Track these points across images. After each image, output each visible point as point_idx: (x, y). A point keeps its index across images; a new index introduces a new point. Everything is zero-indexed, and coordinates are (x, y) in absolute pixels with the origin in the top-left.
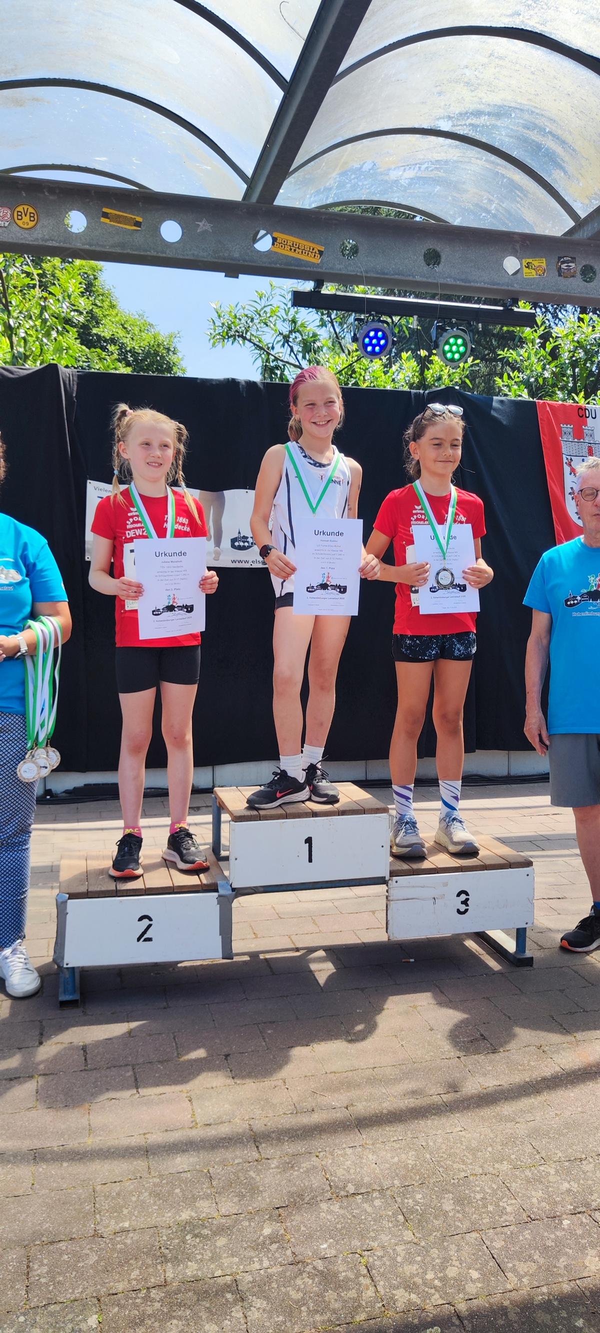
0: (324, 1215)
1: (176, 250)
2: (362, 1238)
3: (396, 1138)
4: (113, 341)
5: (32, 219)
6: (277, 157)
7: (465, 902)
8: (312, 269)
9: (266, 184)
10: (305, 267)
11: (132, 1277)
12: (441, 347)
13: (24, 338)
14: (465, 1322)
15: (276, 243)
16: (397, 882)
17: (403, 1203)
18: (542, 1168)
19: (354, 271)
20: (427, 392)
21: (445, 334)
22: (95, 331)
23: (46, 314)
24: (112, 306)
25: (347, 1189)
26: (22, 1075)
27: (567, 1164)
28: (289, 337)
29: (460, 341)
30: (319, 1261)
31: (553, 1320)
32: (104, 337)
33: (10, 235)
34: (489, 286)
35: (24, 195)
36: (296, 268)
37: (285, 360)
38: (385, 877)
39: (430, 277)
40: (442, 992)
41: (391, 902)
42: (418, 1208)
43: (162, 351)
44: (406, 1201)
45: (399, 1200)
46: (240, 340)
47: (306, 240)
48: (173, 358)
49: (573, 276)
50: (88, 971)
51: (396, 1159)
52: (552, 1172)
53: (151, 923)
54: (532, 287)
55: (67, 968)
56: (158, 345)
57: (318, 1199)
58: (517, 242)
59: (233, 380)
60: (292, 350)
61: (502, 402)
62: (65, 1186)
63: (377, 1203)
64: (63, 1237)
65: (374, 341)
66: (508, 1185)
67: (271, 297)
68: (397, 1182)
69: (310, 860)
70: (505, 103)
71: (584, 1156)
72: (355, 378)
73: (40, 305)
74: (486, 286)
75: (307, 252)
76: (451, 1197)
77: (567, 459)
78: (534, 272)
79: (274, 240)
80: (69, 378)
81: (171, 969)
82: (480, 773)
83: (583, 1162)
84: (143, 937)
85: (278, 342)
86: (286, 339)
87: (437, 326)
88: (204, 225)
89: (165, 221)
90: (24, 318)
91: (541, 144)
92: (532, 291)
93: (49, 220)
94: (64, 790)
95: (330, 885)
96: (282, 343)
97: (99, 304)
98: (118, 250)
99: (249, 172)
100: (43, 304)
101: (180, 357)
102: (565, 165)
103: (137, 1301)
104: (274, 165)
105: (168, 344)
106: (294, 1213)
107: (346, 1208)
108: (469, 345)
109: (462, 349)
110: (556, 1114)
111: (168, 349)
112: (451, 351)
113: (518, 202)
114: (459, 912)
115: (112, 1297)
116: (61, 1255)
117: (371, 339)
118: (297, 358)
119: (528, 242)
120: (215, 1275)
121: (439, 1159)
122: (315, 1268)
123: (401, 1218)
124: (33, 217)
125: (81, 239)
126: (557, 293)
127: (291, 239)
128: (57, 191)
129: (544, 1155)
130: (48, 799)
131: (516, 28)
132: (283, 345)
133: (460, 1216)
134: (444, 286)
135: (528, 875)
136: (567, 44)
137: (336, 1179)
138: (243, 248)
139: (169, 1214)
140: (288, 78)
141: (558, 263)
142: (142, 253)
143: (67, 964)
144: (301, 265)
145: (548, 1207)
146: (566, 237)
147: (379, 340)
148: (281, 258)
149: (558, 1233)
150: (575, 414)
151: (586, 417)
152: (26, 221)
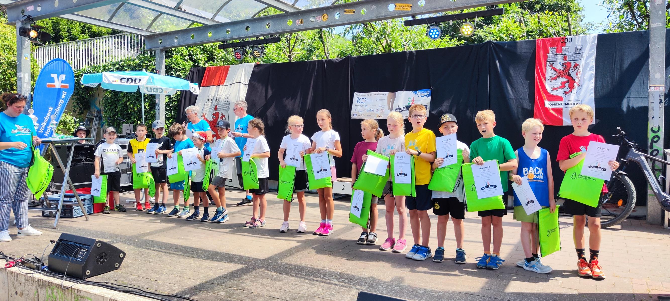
1: (365, 17)
8: (408, 13)
15: (396, 7)
19: (423, 10)
33: (322, 24)
35: (325, 11)
47: (406, 3)
75: (406, 8)
77: (550, 63)
88: (373, 7)
89: (362, 9)
93: (330, 17)
98: (349, 22)
117: (433, 33)
124: (327, 17)
125: (339, 21)
127: (401, 4)
128: (333, 8)
138: (384, 11)
142: (355, 21)
144: (405, 13)
147: (436, 33)
148: (398, 12)
150: (559, 42)
151: (565, 42)
152: (325, 19)
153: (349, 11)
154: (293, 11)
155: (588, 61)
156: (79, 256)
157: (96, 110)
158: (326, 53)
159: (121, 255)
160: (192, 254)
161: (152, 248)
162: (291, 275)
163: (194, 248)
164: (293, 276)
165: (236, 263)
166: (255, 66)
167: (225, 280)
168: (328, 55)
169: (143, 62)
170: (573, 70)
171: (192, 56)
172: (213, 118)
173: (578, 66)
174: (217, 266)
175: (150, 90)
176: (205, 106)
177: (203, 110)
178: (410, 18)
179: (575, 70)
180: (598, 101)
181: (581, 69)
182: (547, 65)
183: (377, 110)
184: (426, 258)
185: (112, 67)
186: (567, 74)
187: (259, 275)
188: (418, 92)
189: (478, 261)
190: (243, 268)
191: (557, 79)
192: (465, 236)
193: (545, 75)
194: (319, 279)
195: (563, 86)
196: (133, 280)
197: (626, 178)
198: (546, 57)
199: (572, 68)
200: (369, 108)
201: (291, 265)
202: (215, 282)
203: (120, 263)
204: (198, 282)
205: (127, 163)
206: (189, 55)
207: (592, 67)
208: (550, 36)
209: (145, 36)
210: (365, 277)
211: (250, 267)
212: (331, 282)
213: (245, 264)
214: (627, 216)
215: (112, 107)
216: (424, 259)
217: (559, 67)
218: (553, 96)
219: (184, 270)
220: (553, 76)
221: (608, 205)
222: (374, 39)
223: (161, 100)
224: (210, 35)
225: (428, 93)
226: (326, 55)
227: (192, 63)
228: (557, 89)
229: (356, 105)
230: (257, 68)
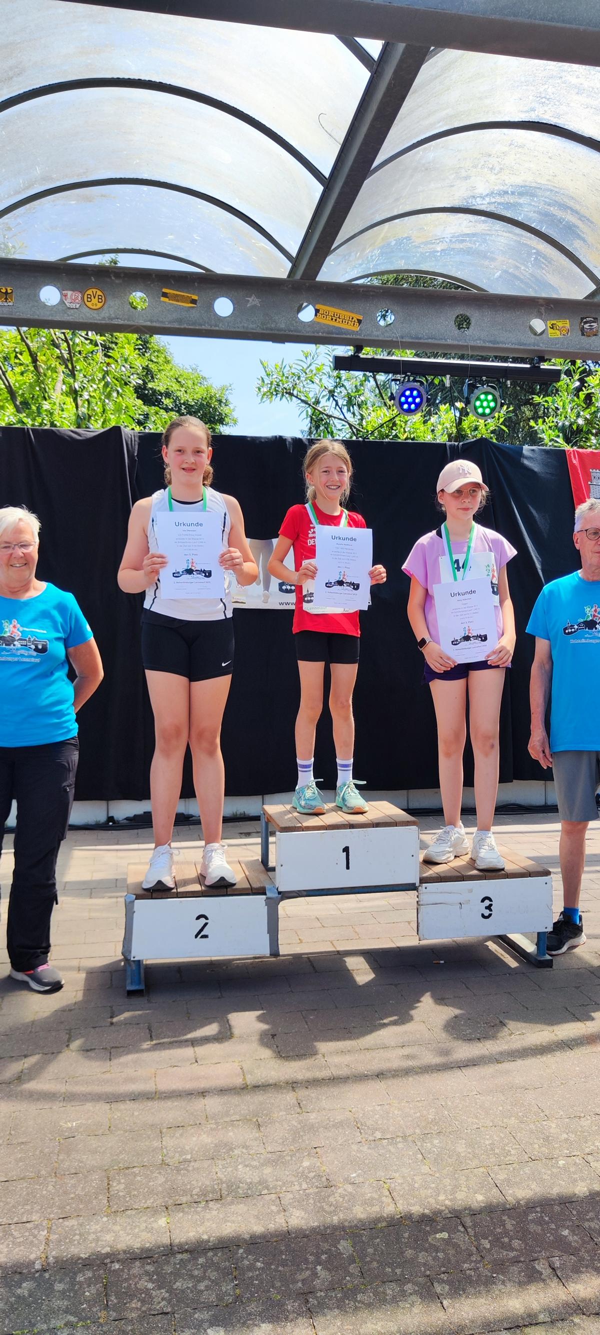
0: (355, 1153)
1: (228, 323)
2: (386, 1170)
3: (419, 1099)
4: (168, 395)
5: (100, 300)
6: (319, 241)
7: (489, 908)
8: (351, 337)
9: (309, 264)
10: (346, 334)
11: (194, 1193)
12: (472, 403)
13: (88, 400)
14: (469, 1230)
15: (318, 314)
16: (426, 888)
17: (422, 1146)
18: (545, 1123)
19: (390, 337)
20: (461, 443)
21: (476, 391)
22: (150, 385)
23: (108, 377)
24: (168, 362)
25: (375, 1135)
26: (97, 1047)
27: (568, 1120)
28: (334, 392)
29: (490, 397)
30: (349, 1185)
31: (543, 1230)
32: (159, 391)
33: (81, 316)
34: (516, 347)
35: (93, 280)
36: (337, 336)
37: (331, 413)
38: (415, 884)
39: (461, 340)
40: (467, 988)
41: (422, 907)
42: (435, 1150)
43: (214, 404)
44: (425, 1144)
45: (419, 1144)
46: (287, 395)
47: (346, 311)
48: (224, 410)
49: (596, 335)
50: (150, 968)
51: (418, 1114)
52: (554, 1126)
53: (207, 921)
54: (557, 346)
55: (134, 961)
56: (211, 398)
57: (350, 1142)
58: (542, 305)
59: (280, 437)
60: (337, 404)
61: (533, 450)
62: (137, 1129)
63: (400, 1145)
64: (136, 1164)
65: (410, 400)
66: (514, 1135)
67: (316, 356)
68: (418, 1131)
69: (348, 868)
70: (527, 184)
71: (582, 1115)
72: (396, 430)
73: (103, 370)
74: (513, 347)
75: (347, 321)
76: (463, 1143)
78: (558, 332)
79: (317, 311)
80: (131, 441)
81: (224, 967)
82: (518, 802)
83: (581, 1119)
84: (200, 934)
85: (322, 398)
86: (332, 393)
87: (469, 384)
88: (253, 300)
89: (218, 298)
90: (88, 381)
91: (561, 218)
92: (557, 350)
93: (115, 301)
94: (125, 817)
95: (366, 890)
96: (327, 397)
97: (155, 360)
98: (176, 325)
99: (294, 251)
100: (105, 369)
101: (232, 408)
102: (585, 236)
103: (198, 1209)
104: (316, 248)
105: (220, 396)
106: (329, 1151)
107: (374, 1148)
108: (499, 400)
109: (492, 404)
110: (562, 1083)
111: (220, 401)
112: (482, 406)
113: (543, 269)
114: (483, 916)
115: (178, 1206)
116: (135, 1177)
117: (407, 397)
118: (342, 412)
119: (552, 306)
120: (262, 1193)
121: (455, 1115)
122: (345, 1190)
123: (420, 1156)
124: (101, 299)
125: (143, 317)
126: (580, 351)
127: (332, 310)
128: (122, 275)
129: (547, 1113)
130: (111, 826)
131: (532, 122)
132: (329, 399)
133: (471, 1156)
134: (473, 348)
135: (546, 883)
136: (580, 133)
137: (366, 1128)
138: (289, 320)
139: (224, 1150)
140: (327, 174)
141: (581, 323)
142: (197, 328)
143: (134, 957)
144: (342, 333)
145: (547, 1151)
146: (589, 300)
147: (414, 398)
148: (324, 327)
149: (554, 1170)
152: (95, 303)
153: (177, 295)
178: (350, 350)
198: (588, 489)
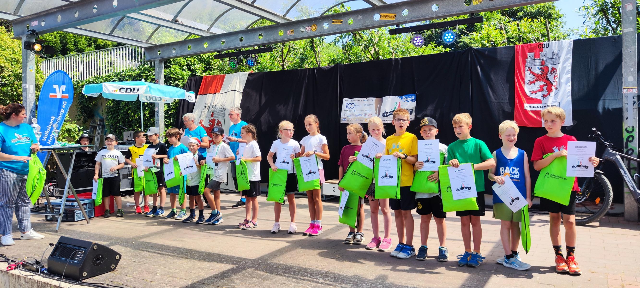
1: (352, 27)
5: (316, 28)
8: (393, 23)
15: (381, 17)
19: (407, 20)
33: (308, 34)
35: (314, 22)
39: (434, 15)
47: (391, 13)
54: (477, 8)
74: (457, 13)
75: (391, 17)
77: (529, 68)
78: (478, 2)
88: (360, 17)
89: (349, 19)
93: (320, 27)
98: (336, 31)
125: (325, 31)
127: (386, 14)
128: (321, 18)
134: (439, 17)
138: (370, 21)
142: (342, 31)
144: (390, 22)
148: (384, 21)
150: (536, 48)
151: (543, 48)
152: (314, 29)
153: (337, 21)
154: (284, 22)
155: (565, 65)
156: (76, 258)
157: (99, 118)
158: (318, 61)
159: (117, 257)
160: (186, 255)
161: (148, 250)
162: (279, 274)
163: (188, 250)
164: (282, 275)
165: (227, 263)
166: (250, 75)
167: (216, 280)
168: (320, 64)
169: (143, 73)
170: (551, 74)
171: (190, 66)
172: (209, 125)
173: (555, 70)
174: (209, 267)
175: (149, 99)
176: (202, 113)
177: (200, 117)
178: (395, 27)
179: (552, 74)
180: (575, 102)
181: (558, 72)
182: (526, 69)
183: (365, 115)
184: (410, 256)
185: (114, 78)
186: (545, 78)
187: (249, 274)
188: (404, 97)
189: (460, 259)
190: (234, 268)
191: (536, 83)
192: (448, 234)
193: (524, 79)
194: (306, 278)
195: (541, 90)
196: (127, 281)
197: (603, 176)
198: (524, 62)
199: (549, 72)
200: (357, 114)
201: (280, 265)
202: (206, 282)
203: (116, 265)
204: (190, 282)
205: (127, 169)
206: (187, 65)
207: (568, 71)
208: (530, 42)
209: (144, 48)
210: (350, 275)
211: (241, 267)
212: (318, 280)
213: (236, 264)
214: (605, 213)
215: (114, 116)
216: (408, 257)
217: (537, 71)
218: (532, 99)
219: (177, 271)
220: (532, 80)
221: (587, 203)
222: (361, 47)
223: (160, 108)
224: (206, 46)
225: (413, 98)
226: (317, 63)
227: (189, 73)
228: (535, 92)
229: (345, 111)
230: (251, 77)
